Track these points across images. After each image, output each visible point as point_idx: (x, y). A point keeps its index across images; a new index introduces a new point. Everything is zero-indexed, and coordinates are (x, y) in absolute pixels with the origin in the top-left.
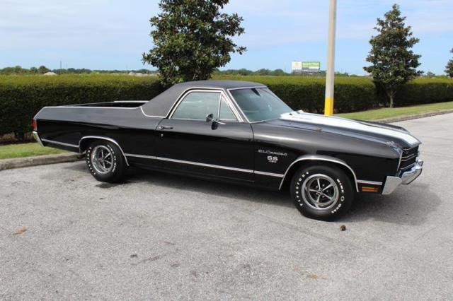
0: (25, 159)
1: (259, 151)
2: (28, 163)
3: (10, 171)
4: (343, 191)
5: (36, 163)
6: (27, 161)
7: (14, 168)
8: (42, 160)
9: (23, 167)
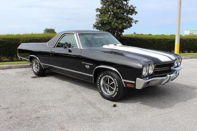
0: (17, 65)
1: (82, 63)
2: (18, 67)
3: (10, 70)
4: (117, 85)
5: (21, 67)
6: (17, 66)
7: (12, 68)
8: (24, 66)
9: (15, 68)
